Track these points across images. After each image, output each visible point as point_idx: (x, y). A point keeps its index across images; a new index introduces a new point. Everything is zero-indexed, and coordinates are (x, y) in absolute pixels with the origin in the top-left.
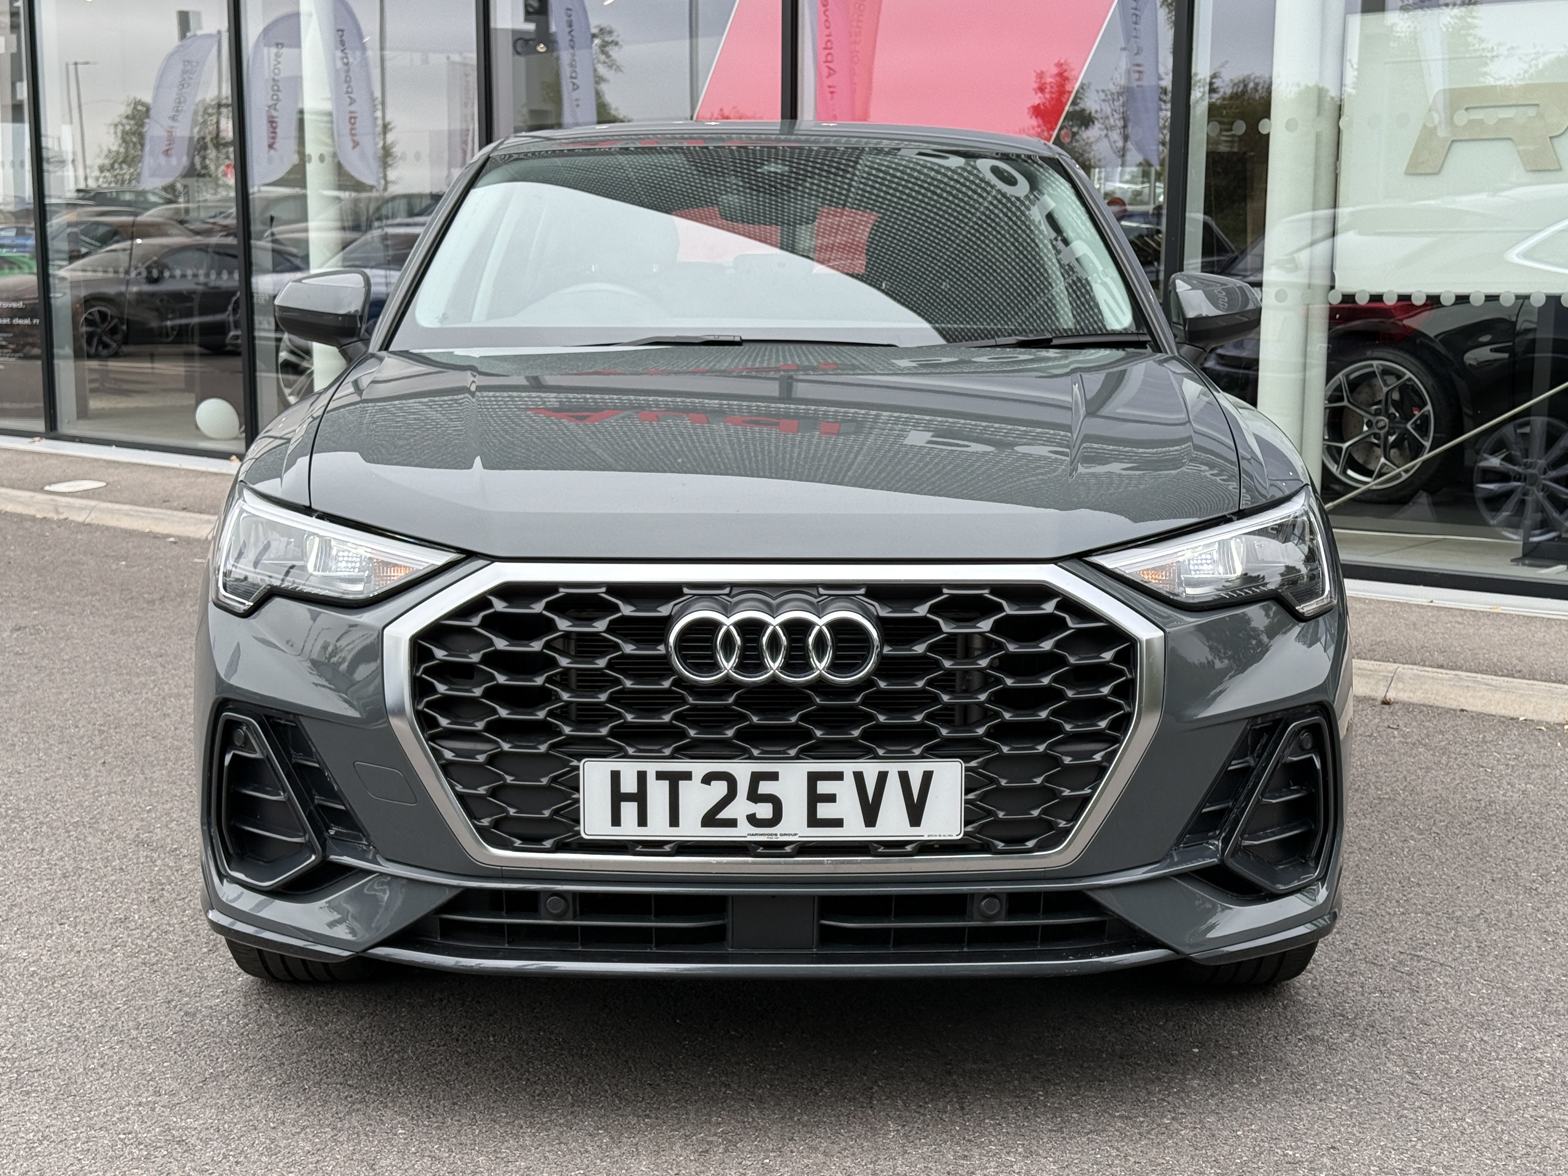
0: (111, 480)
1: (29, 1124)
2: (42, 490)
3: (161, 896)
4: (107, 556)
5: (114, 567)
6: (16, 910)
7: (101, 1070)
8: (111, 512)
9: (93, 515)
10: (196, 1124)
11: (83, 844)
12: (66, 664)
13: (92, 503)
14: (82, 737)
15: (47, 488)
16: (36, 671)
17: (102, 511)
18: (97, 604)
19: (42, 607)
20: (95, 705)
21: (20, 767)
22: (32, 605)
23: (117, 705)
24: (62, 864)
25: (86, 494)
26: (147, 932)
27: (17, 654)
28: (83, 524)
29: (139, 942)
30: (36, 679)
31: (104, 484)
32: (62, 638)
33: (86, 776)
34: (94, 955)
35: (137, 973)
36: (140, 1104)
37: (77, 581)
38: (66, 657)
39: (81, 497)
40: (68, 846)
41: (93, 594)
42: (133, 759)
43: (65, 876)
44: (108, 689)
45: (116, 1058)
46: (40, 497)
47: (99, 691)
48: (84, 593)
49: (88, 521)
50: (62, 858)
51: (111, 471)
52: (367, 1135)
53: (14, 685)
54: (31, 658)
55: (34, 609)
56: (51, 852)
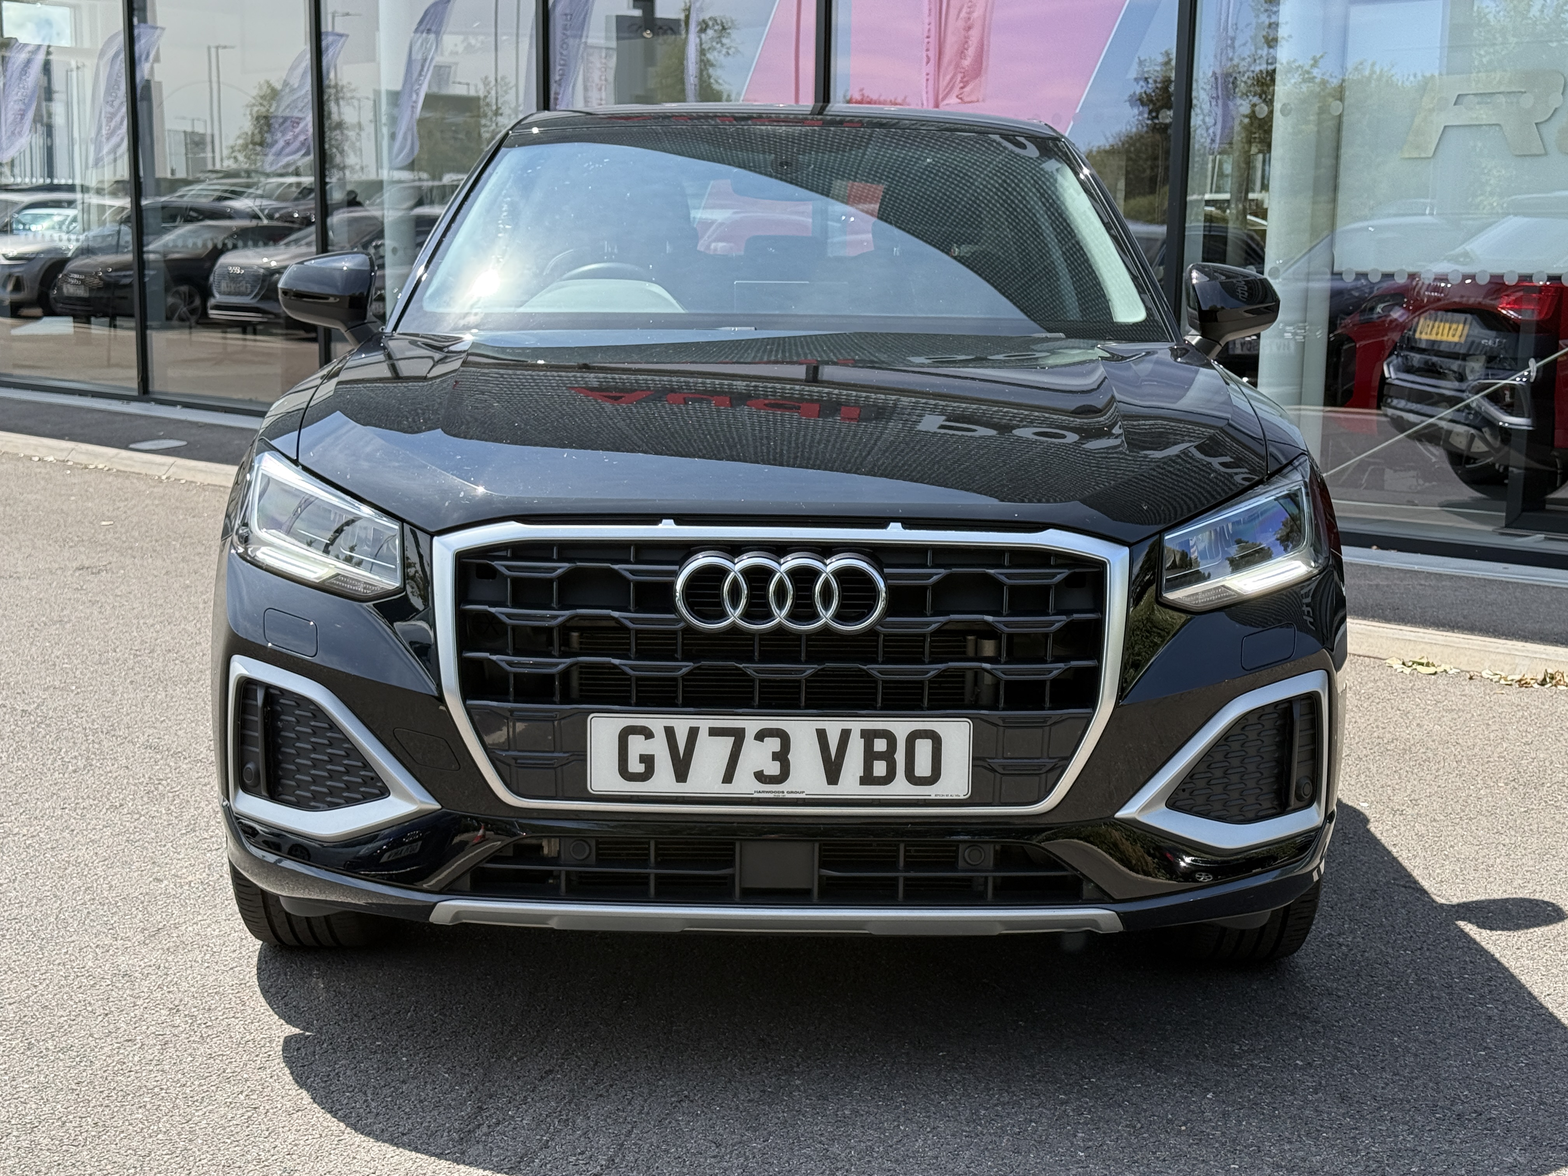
0: (192, 439)
2: (127, 448)
3: (157, 789)
6: (27, 796)
7: (71, 920)
8: (189, 469)
9: (171, 471)
10: (141, 963)
11: (97, 746)
13: (172, 460)
14: (118, 660)
15: (132, 446)
16: (89, 604)
17: (178, 467)
18: (158, 548)
19: (107, 551)
20: (135, 634)
21: (57, 683)
22: (99, 549)
23: (155, 634)
24: (74, 761)
25: (167, 452)
26: (136, 816)
28: (162, 479)
29: (128, 824)
30: (88, 611)
31: (184, 443)
33: (114, 693)
34: (85, 833)
35: (120, 848)
36: (97, 946)
37: (143, 529)
38: (119, 593)
39: (162, 455)
40: (83, 748)
42: (159, 679)
43: (75, 771)
44: (150, 621)
45: (86, 911)
46: (124, 453)
47: (142, 622)
48: (148, 539)
50: (75, 757)
51: (194, 431)
52: (286, 975)
54: (86, 594)
55: (100, 552)
56: (67, 752)
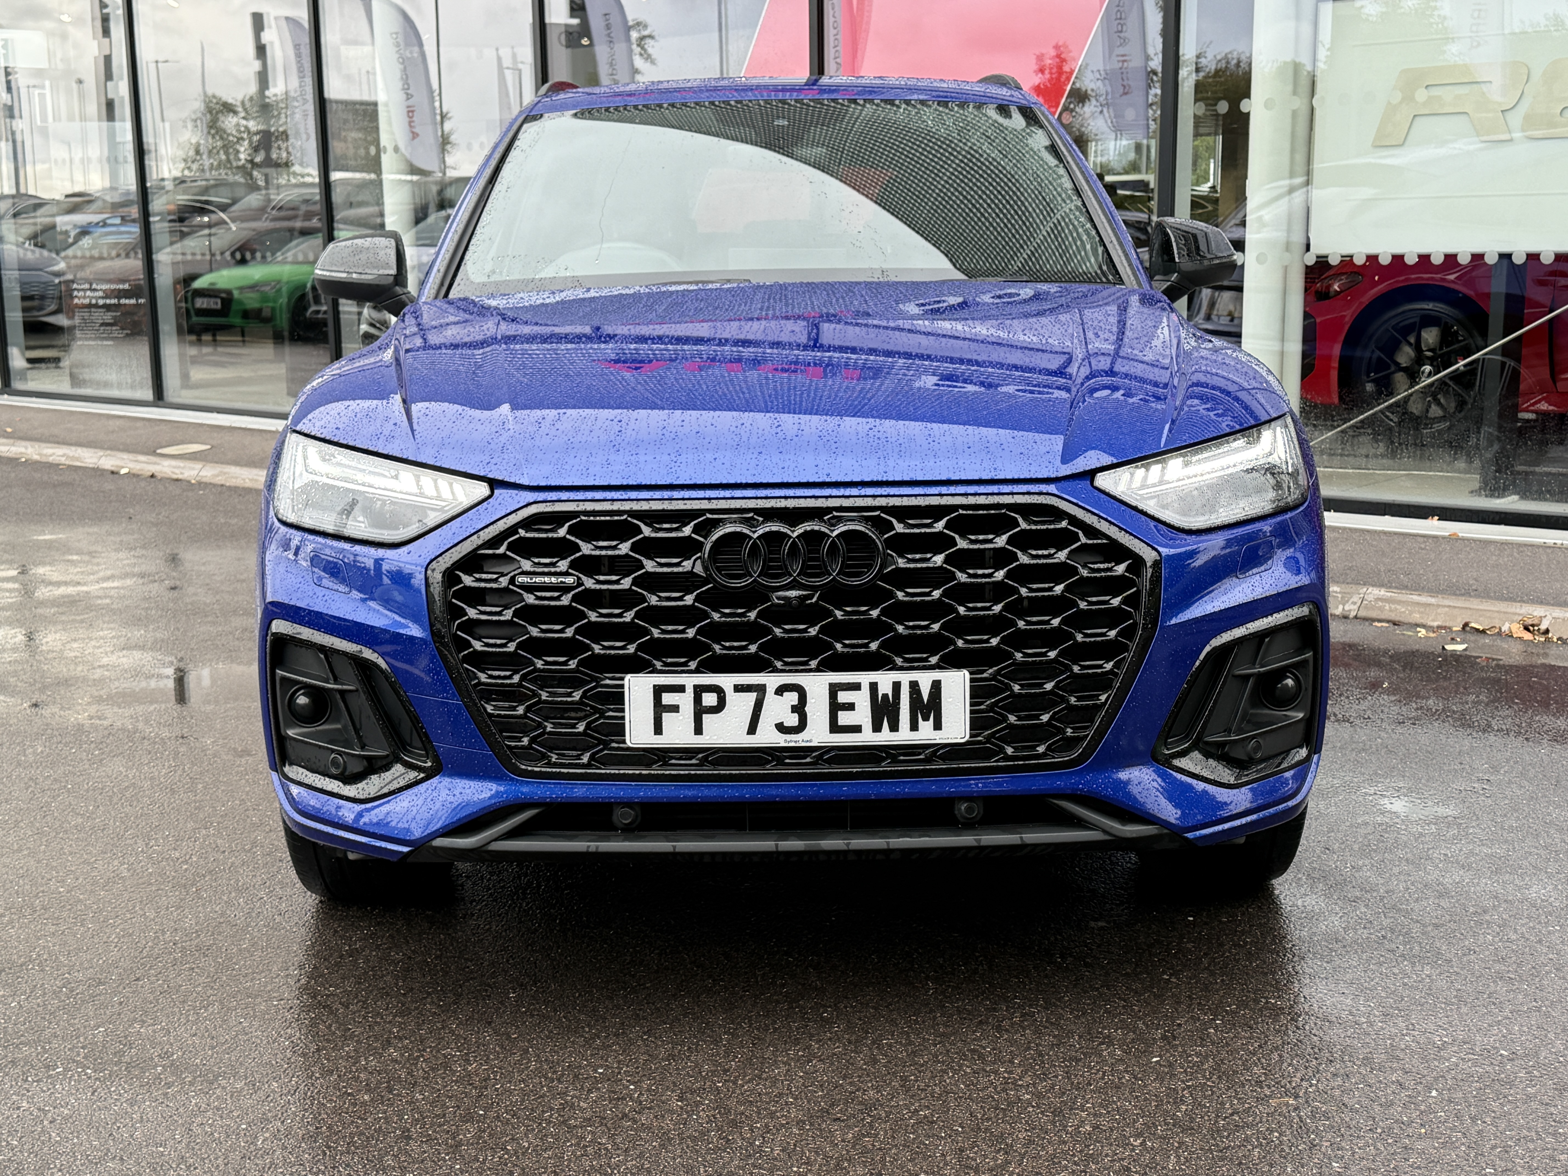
0: (215, 443)
2: (154, 453)
9: (201, 475)
13: (202, 464)
15: (159, 451)
25: (193, 456)
28: (194, 482)
31: (209, 447)
39: (190, 459)
46: (155, 459)
49: (197, 480)
51: (215, 434)
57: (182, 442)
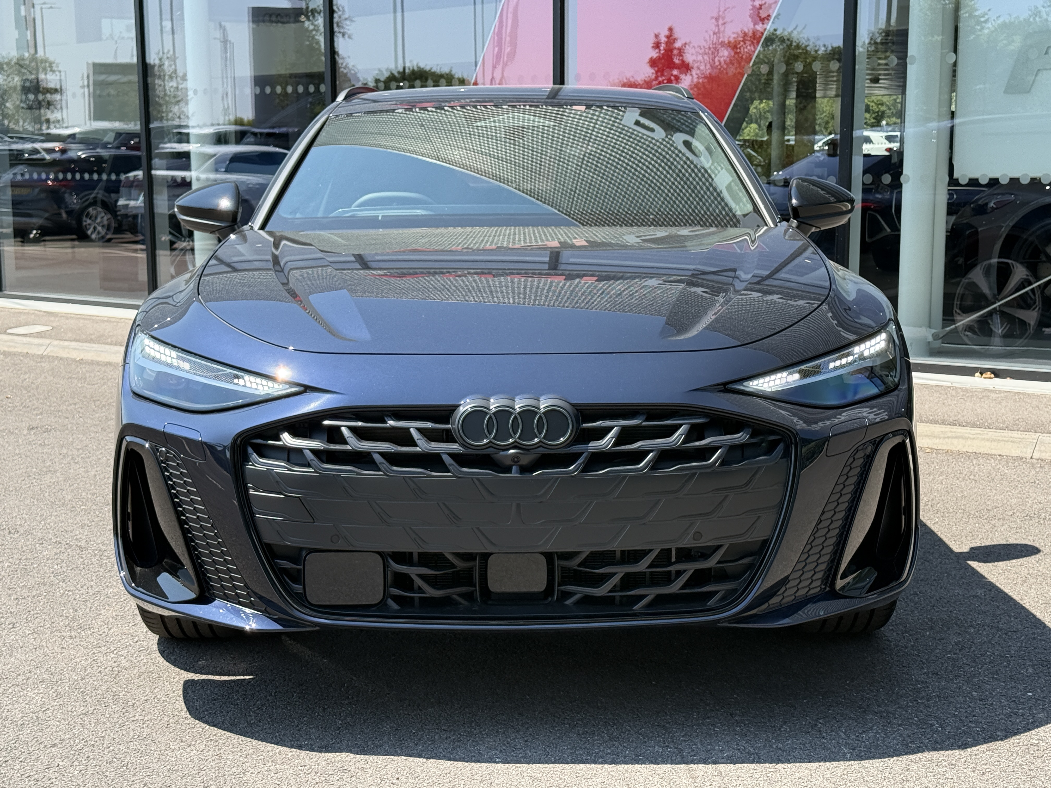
0: (54, 325)
1: (229, 762)
2: (5, 333)
4: (70, 378)
5: (80, 385)
8: (64, 348)
9: (49, 349)
12: (81, 451)
13: (48, 341)
15: (9, 331)
16: (61, 457)
17: (55, 346)
19: (41, 413)
22: (35, 412)
25: (40, 335)
27: (40, 445)
28: (42, 357)
31: (50, 328)
32: (67, 434)
37: (58, 396)
38: (78, 447)
39: (37, 337)
41: (75, 404)
46: (5, 337)
48: (67, 403)
49: (45, 353)
51: (53, 318)
53: (50, 466)
54: (53, 448)
55: (37, 415)
57: (27, 324)
